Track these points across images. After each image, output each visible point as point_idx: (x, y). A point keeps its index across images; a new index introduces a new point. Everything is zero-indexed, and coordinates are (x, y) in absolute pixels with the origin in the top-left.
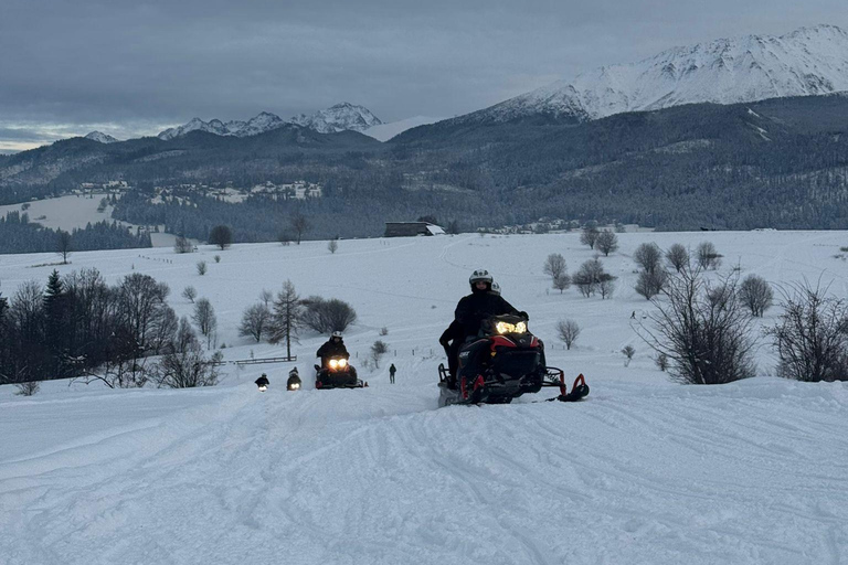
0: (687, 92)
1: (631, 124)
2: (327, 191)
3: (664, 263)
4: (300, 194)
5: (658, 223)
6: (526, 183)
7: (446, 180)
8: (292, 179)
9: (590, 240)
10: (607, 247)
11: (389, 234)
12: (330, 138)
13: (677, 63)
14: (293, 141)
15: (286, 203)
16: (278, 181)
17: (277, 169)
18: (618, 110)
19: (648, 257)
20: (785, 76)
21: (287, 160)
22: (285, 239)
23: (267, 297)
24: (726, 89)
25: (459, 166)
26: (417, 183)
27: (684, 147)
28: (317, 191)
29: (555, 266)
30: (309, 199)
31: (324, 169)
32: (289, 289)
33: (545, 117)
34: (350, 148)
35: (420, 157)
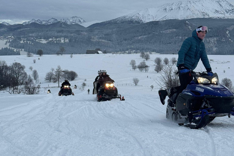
0: (170, 16)
1: (155, 24)
2: (70, 41)
3: (162, 63)
4: (62, 41)
5: (161, 52)
6: (125, 40)
7: (102, 38)
8: (60, 37)
9: (142, 56)
10: (147, 58)
11: (87, 53)
12: (71, 25)
13: (168, 8)
14: (61, 26)
15: (58, 44)
16: (56, 37)
17: (56, 34)
18: (151, 20)
19: (158, 61)
20: (197, 12)
21: (59, 32)
22: (58, 54)
23: (53, 70)
24: (181, 15)
25: (107, 35)
26: (95, 39)
27: (169, 31)
28: (67, 41)
29: (133, 63)
30: (65, 43)
31: (69, 35)
32: (59, 68)
33: (131, 22)
34: (77, 29)
35: (96, 32)
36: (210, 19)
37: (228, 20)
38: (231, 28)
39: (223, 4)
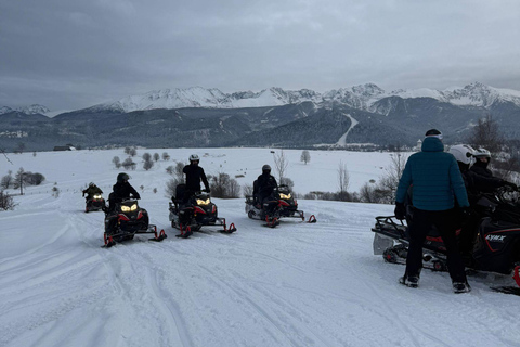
0: (157, 105)
1: (139, 113)
2: (30, 134)
3: (152, 159)
4: (19, 136)
5: (148, 146)
6: (103, 132)
7: (74, 131)
8: (16, 130)
9: (128, 151)
10: (133, 154)
11: (56, 150)
12: (31, 115)
13: (154, 95)
14: (17, 117)
15: (14, 138)
16: (11, 131)
17: (10, 126)
18: (135, 109)
19: (147, 157)
20: (187, 101)
21: (14, 124)
22: (16, 152)
23: (10, 172)
24: (169, 104)
25: (80, 126)
26: (64, 132)
27: (156, 122)
28: (26, 135)
29: (116, 161)
30: (23, 138)
31: (28, 127)
32: (22, 169)
33: (110, 111)
34: (39, 119)
35: (65, 123)
36: (202, 109)
37: (220, 110)
38: (224, 119)
39: (215, 92)
